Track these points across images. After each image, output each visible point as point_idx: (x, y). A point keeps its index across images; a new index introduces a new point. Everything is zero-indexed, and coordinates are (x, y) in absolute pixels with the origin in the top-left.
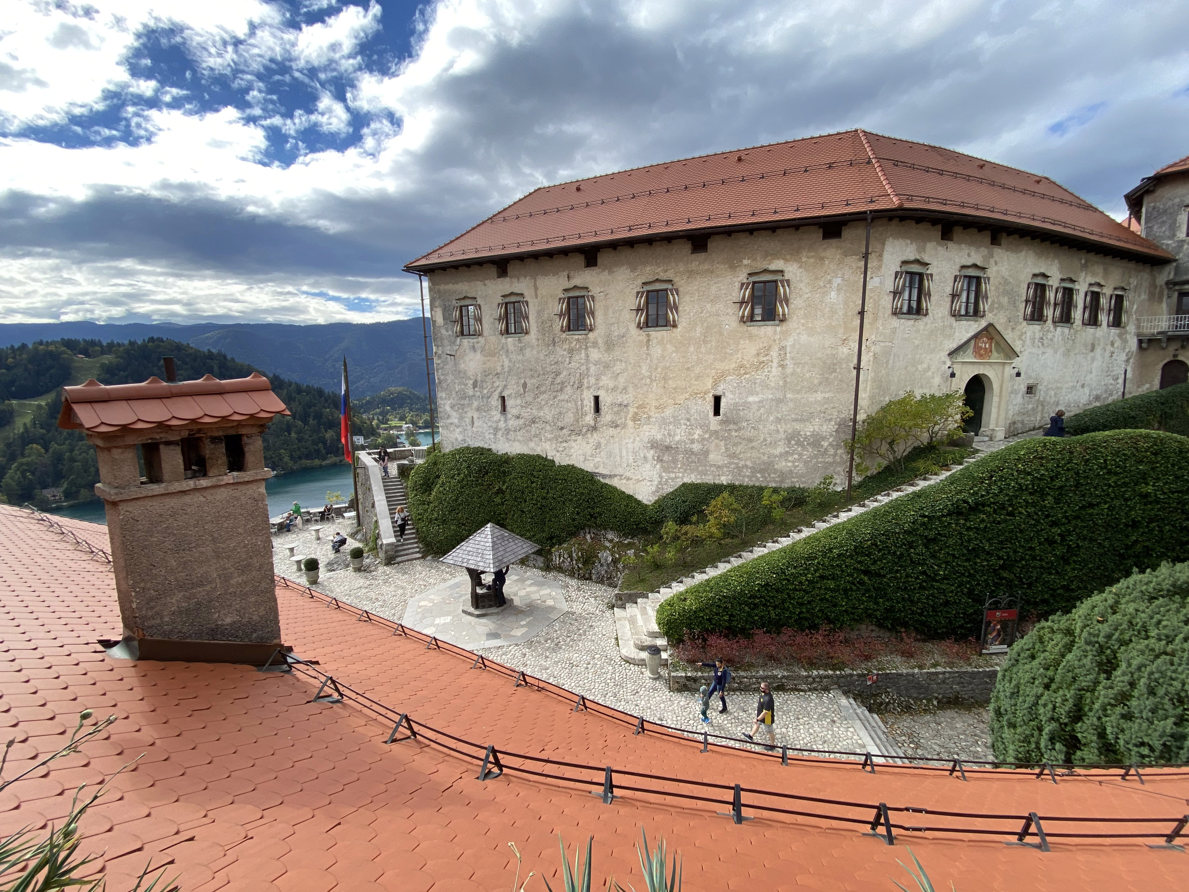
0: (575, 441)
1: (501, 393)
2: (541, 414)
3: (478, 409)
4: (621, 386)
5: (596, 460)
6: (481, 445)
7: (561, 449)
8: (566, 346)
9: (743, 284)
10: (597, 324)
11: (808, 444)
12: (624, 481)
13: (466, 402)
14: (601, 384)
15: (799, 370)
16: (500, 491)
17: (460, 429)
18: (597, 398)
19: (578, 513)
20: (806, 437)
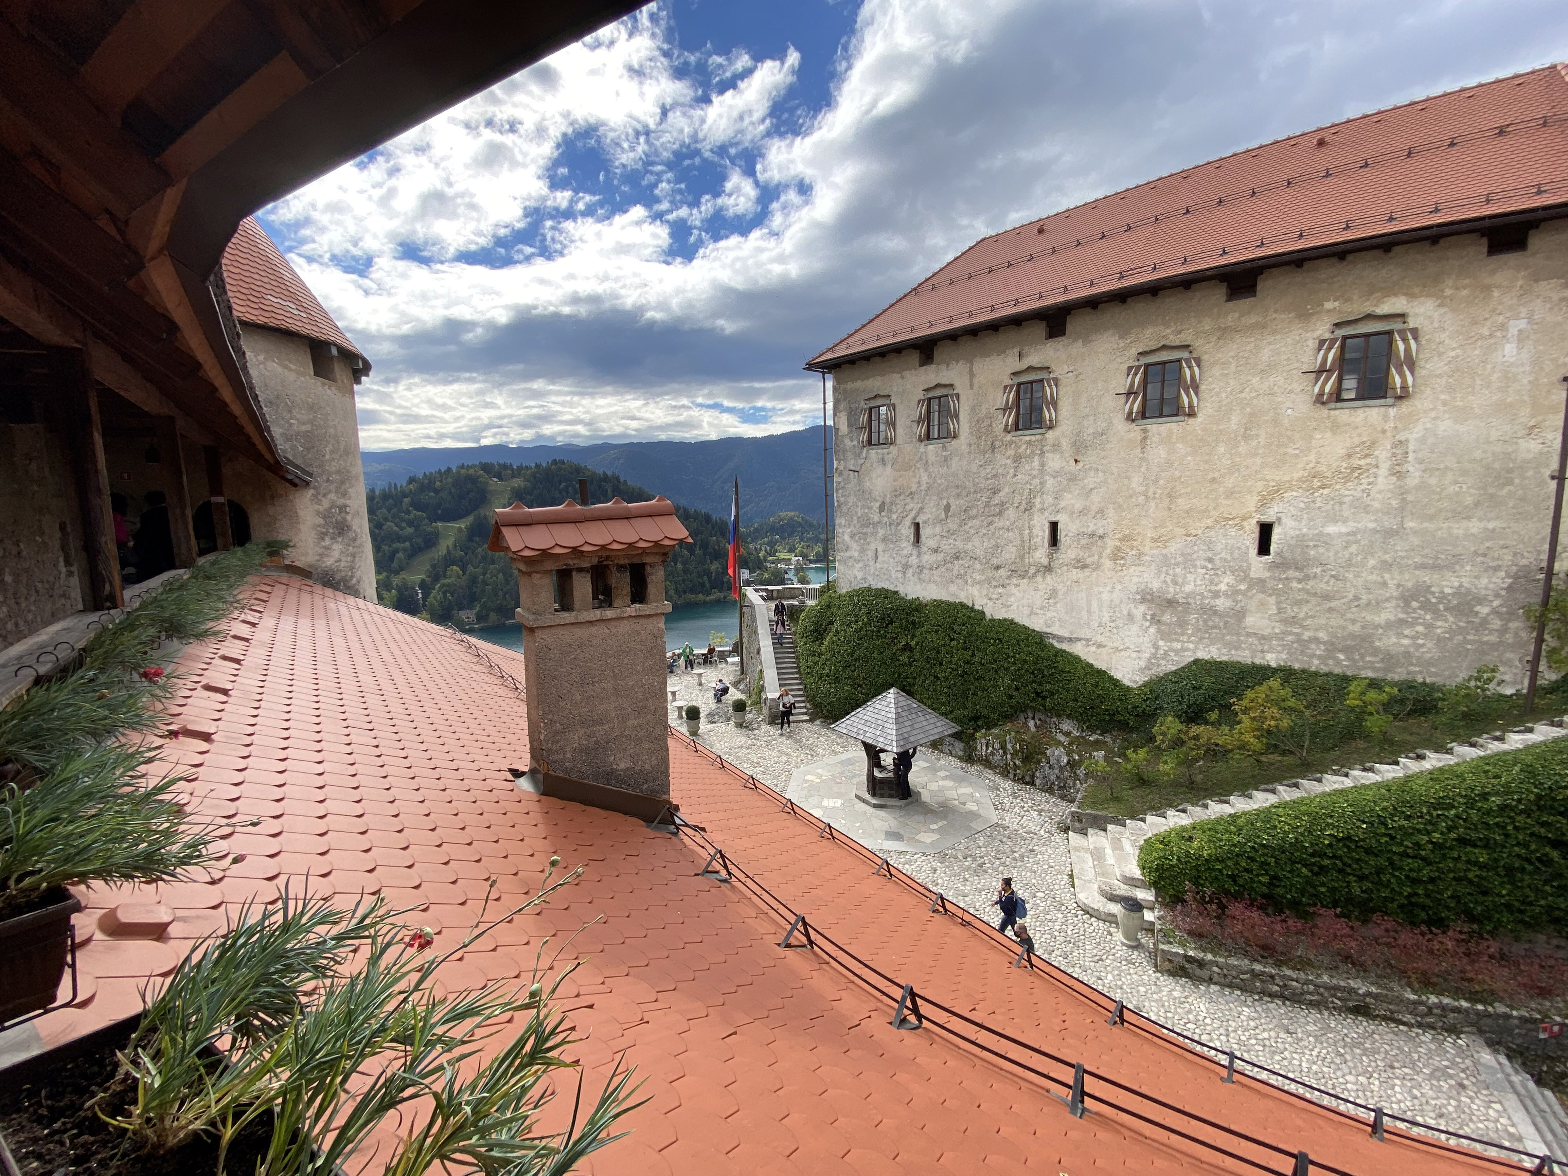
0: (1017, 585)
1: (915, 518)
2: (969, 546)
3: (884, 540)
4: (1094, 508)
5: (1049, 614)
6: (886, 585)
7: (994, 596)
8: (1011, 452)
9: (1322, 342)
10: (1060, 418)
11: (1446, 609)
12: (1093, 649)
13: (870, 530)
14: (1063, 504)
15: (1433, 481)
16: (907, 648)
17: (860, 565)
18: (1054, 526)
19: (1017, 689)
20: (1443, 597)
